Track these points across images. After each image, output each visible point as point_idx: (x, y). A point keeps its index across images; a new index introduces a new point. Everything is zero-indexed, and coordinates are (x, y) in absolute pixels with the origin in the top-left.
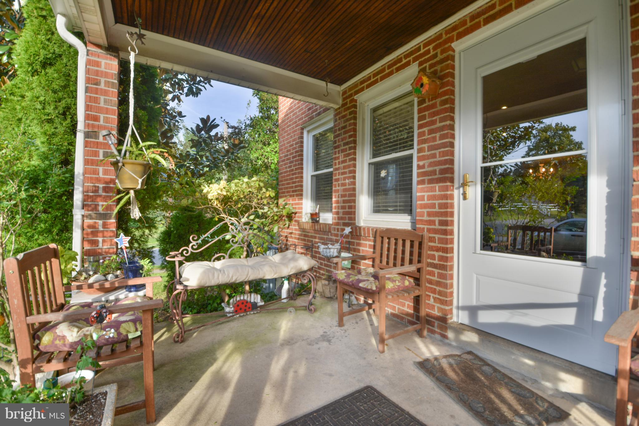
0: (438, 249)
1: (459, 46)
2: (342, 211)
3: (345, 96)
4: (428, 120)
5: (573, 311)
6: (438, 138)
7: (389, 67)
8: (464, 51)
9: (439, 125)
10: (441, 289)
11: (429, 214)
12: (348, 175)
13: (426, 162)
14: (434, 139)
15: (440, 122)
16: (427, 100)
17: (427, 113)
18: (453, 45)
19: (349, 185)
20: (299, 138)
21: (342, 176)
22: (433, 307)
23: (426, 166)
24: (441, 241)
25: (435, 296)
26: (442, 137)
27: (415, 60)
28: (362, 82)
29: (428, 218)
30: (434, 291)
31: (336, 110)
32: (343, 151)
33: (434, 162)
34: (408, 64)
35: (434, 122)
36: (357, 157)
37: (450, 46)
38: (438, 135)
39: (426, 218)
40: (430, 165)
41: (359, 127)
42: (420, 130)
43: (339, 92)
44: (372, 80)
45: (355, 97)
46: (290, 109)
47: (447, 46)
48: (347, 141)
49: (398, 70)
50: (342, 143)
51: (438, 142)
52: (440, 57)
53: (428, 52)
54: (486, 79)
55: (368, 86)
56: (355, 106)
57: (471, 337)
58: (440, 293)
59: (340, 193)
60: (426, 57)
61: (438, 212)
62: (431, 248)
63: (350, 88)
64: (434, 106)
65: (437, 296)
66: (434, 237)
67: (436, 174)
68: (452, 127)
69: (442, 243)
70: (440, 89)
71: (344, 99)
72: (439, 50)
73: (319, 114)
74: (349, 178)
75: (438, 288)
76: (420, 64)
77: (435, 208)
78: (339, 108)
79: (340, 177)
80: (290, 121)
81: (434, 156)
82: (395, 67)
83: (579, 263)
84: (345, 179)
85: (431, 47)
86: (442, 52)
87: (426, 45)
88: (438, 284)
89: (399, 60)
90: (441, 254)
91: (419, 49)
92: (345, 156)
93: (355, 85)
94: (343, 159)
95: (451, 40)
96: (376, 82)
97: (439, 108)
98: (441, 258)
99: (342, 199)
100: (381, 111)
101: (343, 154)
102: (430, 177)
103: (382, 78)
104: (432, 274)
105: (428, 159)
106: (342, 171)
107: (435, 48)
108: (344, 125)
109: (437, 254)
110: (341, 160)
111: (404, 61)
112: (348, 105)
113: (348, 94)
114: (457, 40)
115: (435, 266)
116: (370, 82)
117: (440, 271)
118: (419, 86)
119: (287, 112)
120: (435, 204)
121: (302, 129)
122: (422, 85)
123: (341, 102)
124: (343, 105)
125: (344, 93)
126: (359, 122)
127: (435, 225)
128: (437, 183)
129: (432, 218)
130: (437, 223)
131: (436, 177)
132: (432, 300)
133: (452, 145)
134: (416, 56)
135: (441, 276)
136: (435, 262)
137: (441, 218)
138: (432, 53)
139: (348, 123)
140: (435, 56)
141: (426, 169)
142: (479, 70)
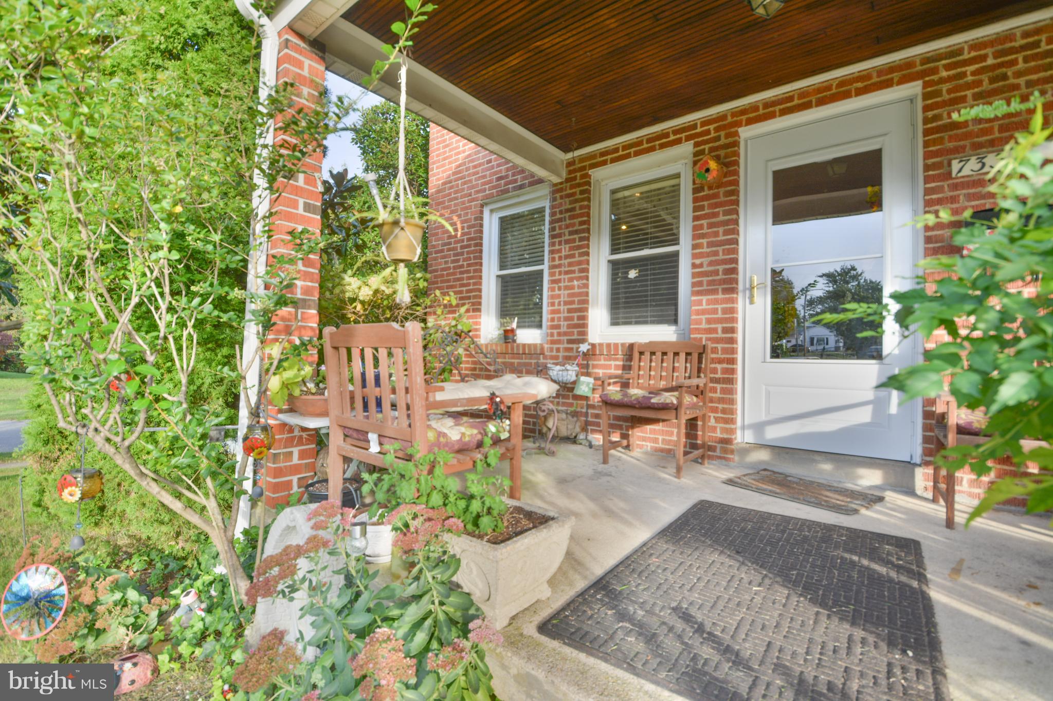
0: (720, 361)
1: (745, 132)
2: (566, 323)
3: (571, 168)
4: (707, 211)
5: (869, 408)
6: (721, 233)
7: (649, 141)
8: (752, 138)
9: (722, 218)
10: (725, 406)
11: (709, 321)
12: (577, 275)
13: (705, 261)
14: (716, 234)
15: (724, 215)
16: (706, 188)
17: (706, 203)
18: (740, 130)
19: (579, 287)
20: (476, 219)
21: (566, 277)
22: (714, 429)
23: (705, 265)
24: (725, 351)
25: (717, 415)
26: (726, 233)
27: (688, 138)
28: (603, 154)
29: (707, 326)
30: (715, 410)
31: (555, 185)
32: (567, 242)
33: (716, 261)
34: (678, 142)
35: (715, 215)
36: (591, 251)
37: (737, 132)
38: (721, 230)
39: (704, 326)
40: (711, 264)
41: (594, 212)
42: (696, 223)
43: (562, 161)
44: (621, 153)
45: (590, 172)
46: (454, 174)
47: (733, 130)
48: (575, 228)
49: (662, 146)
50: (567, 231)
51: (721, 238)
52: (723, 141)
53: (708, 132)
54: (776, 174)
55: (613, 161)
56: (589, 184)
57: (763, 456)
58: (724, 411)
59: (562, 299)
60: (705, 138)
61: (722, 319)
62: (713, 361)
63: (582, 159)
64: (716, 196)
65: (720, 415)
66: (717, 348)
67: (718, 275)
68: (736, 222)
69: (727, 353)
70: (725, 177)
71: (570, 172)
72: (722, 133)
73: (521, 187)
74: (579, 279)
75: (720, 406)
76: (696, 145)
77: (717, 313)
78: (561, 183)
79: (562, 277)
80: (456, 192)
81: (716, 253)
82: (657, 143)
83: (874, 361)
84: (571, 280)
85: (712, 127)
86: (727, 136)
87: (704, 124)
88: (721, 400)
89: (665, 135)
90: (725, 366)
91: (694, 127)
92: (571, 249)
93: (592, 156)
94: (567, 253)
95: (739, 124)
96: (627, 156)
97: (722, 199)
98: (725, 371)
99: (566, 307)
100: (620, 195)
101: (567, 246)
102: (710, 278)
103: (637, 154)
104: (714, 390)
105: (708, 256)
106: (567, 269)
107: (717, 130)
108: (570, 207)
109: (719, 366)
110: (563, 253)
111: (672, 137)
112: (578, 181)
113: (578, 166)
114: (746, 125)
115: (717, 381)
116: (616, 155)
117: (724, 386)
118: (703, 171)
119: (449, 176)
120: (717, 309)
121: (482, 206)
122: (708, 170)
123: (564, 174)
124: (567, 180)
125: (570, 164)
126: (594, 205)
127: (717, 333)
128: (720, 285)
129: (713, 326)
130: (720, 331)
131: (718, 277)
132: (713, 420)
133: (736, 242)
134: (691, 135)
135: (723, 391)
136: (716, 376)
137: (725, 325)
138: (713, 135)
139: (577, 205)
140: (718, 139)
141: (705, 269)
142: (770, 163)
